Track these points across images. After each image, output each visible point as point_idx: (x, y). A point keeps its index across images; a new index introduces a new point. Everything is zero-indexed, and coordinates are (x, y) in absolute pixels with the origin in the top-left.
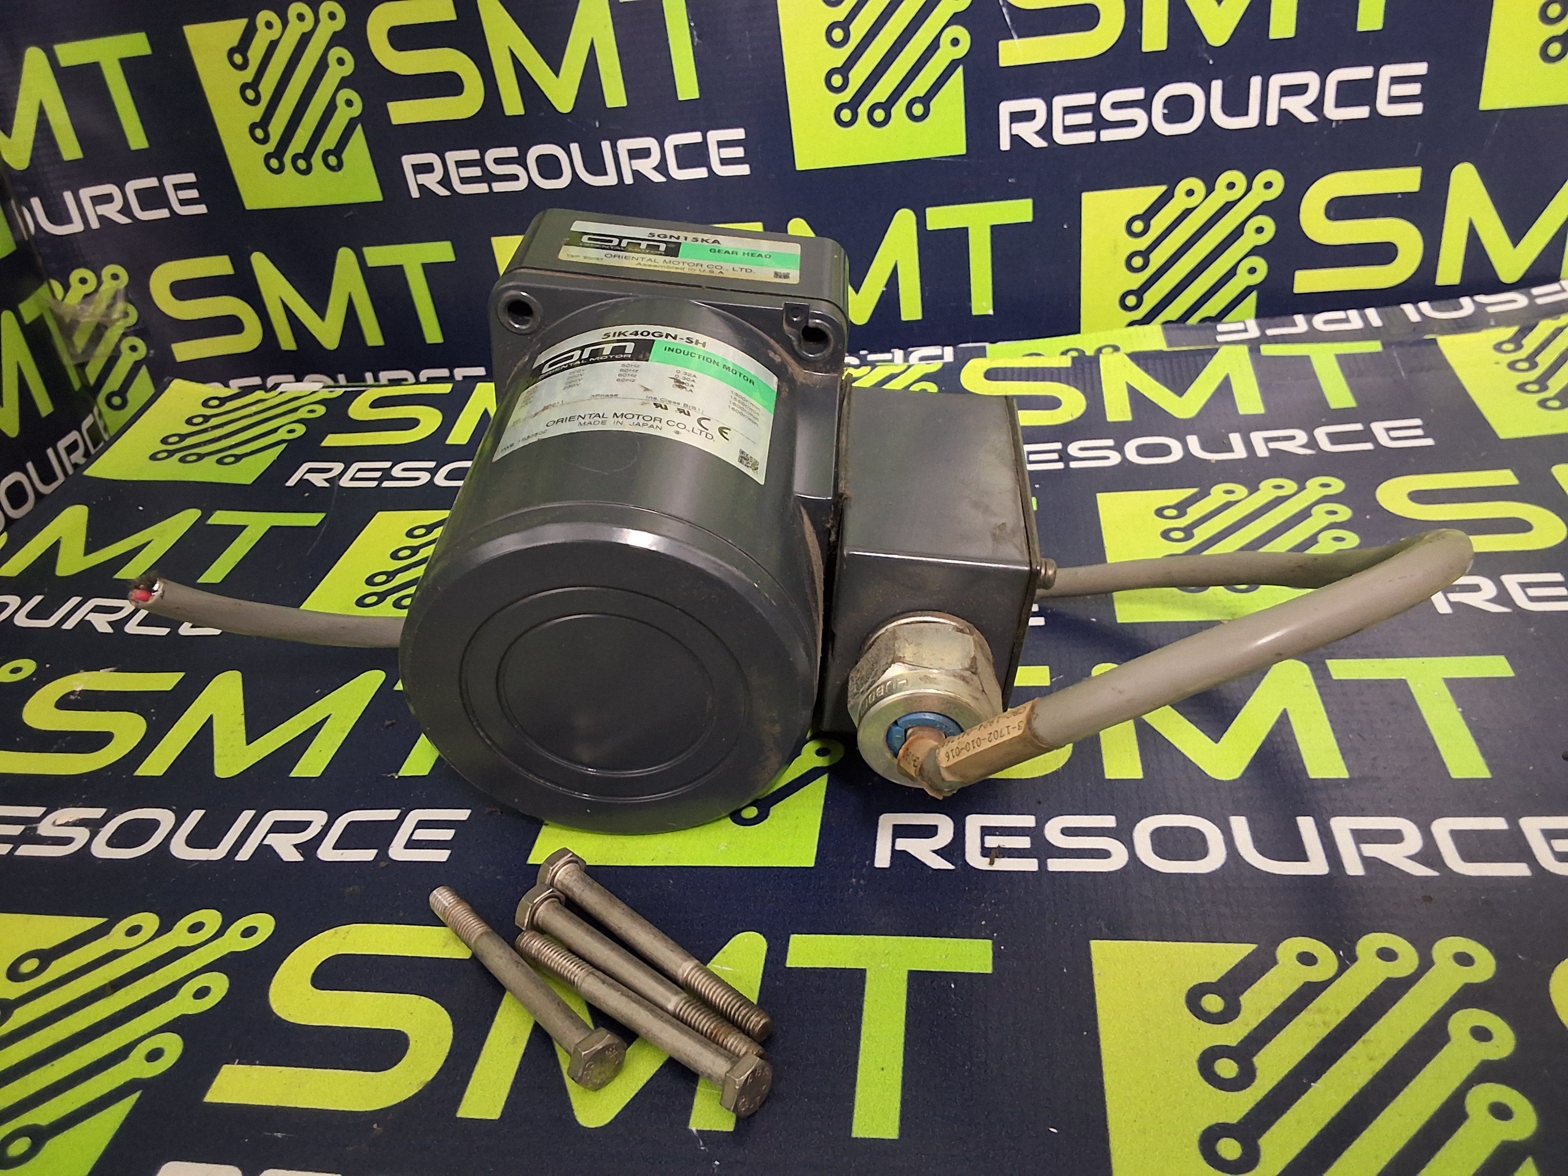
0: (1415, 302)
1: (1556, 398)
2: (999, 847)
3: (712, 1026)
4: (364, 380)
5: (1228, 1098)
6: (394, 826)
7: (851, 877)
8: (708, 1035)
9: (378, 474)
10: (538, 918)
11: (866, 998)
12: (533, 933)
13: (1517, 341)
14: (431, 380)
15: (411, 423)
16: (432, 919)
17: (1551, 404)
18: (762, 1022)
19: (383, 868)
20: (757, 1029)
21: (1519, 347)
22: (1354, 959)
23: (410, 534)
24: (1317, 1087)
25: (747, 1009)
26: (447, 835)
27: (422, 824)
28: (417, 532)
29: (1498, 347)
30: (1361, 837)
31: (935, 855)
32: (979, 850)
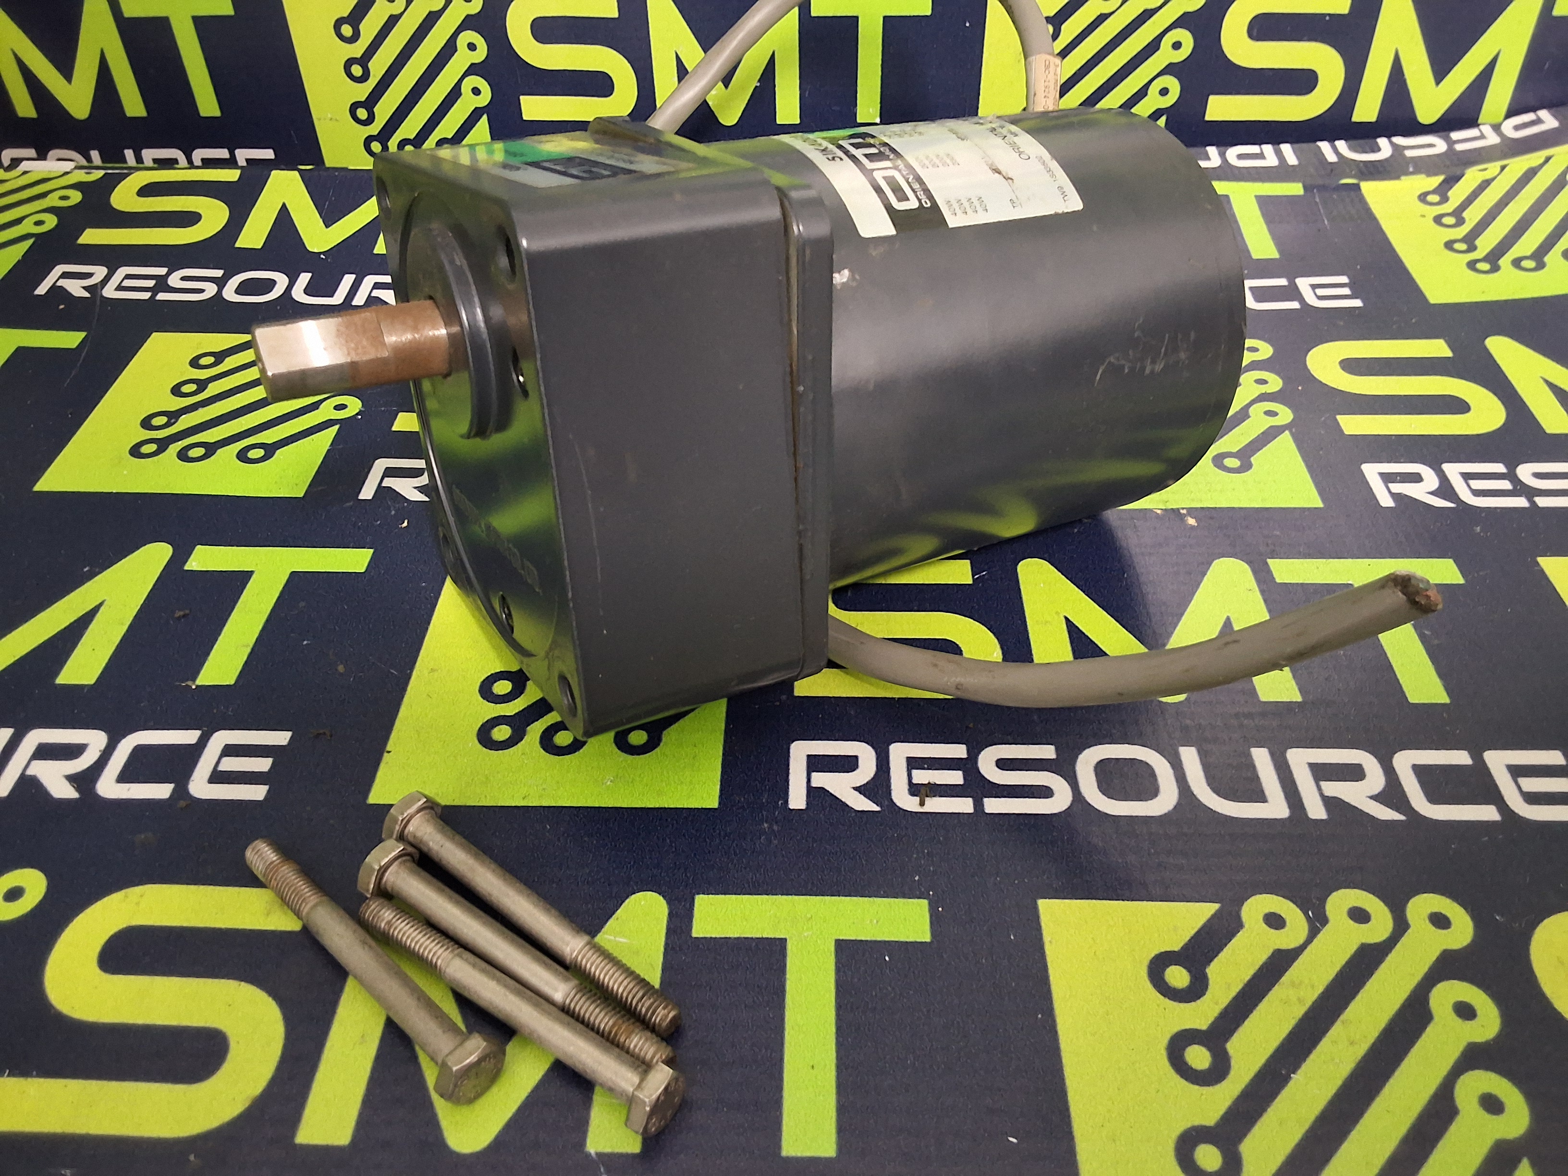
0: (1332, 140)
1: (1485, 259)
2: (929, 783)
3: (611, 1023)
4: (124, 161)
5: (1202, 1094)
6: (194, 752)
7: (762, 822)
8: (606, 1034)
9: (151, 283)
10: (386, 882)
11: (788, 976)
12: (381, 900)
13: (1443, 191)
14: (208, 163)
15: (190, 219)
16: (250, 880)
17: (1480, 266)
18: (671, 1015)
19: (182, 809)
20: (664, 1024)
21: (1445, 199)
22: (1324, 921)
23: (195, 363)
24: (1298, 1079)
25: (652, 1000)
26: (263, 764)
27: (230, 751)
28: (204, 361)
29: (1423, 198)
30: (1321, 772)
31: (857, 793)
32: (906, 787)
